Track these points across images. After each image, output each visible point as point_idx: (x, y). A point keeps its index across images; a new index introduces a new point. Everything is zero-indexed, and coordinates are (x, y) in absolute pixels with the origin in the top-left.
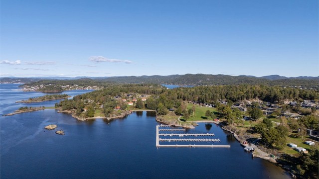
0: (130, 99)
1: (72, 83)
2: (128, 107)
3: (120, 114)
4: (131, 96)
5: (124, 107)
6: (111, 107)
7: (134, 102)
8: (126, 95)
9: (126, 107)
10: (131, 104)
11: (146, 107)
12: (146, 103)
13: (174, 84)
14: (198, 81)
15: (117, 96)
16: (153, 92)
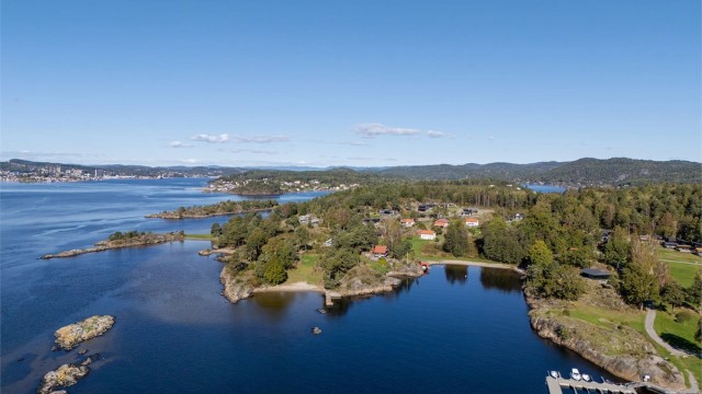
0: (427, 219)
1: (307, 176)
2: (415, 246)
3: (380, 278)
4: (430, 211)
5: (399, 250)
6: (355, 245)
7: (438, 231)
8: (415, 205)
9: (408, 248)
10: (429, 237)
11: (481, 251)
12: (479, 235)
13: (547, 182)
14: (616, 176)
15: (389, 207)
16: (501, 202)
